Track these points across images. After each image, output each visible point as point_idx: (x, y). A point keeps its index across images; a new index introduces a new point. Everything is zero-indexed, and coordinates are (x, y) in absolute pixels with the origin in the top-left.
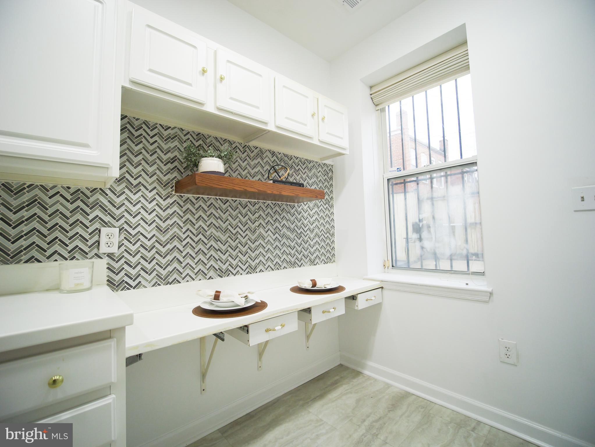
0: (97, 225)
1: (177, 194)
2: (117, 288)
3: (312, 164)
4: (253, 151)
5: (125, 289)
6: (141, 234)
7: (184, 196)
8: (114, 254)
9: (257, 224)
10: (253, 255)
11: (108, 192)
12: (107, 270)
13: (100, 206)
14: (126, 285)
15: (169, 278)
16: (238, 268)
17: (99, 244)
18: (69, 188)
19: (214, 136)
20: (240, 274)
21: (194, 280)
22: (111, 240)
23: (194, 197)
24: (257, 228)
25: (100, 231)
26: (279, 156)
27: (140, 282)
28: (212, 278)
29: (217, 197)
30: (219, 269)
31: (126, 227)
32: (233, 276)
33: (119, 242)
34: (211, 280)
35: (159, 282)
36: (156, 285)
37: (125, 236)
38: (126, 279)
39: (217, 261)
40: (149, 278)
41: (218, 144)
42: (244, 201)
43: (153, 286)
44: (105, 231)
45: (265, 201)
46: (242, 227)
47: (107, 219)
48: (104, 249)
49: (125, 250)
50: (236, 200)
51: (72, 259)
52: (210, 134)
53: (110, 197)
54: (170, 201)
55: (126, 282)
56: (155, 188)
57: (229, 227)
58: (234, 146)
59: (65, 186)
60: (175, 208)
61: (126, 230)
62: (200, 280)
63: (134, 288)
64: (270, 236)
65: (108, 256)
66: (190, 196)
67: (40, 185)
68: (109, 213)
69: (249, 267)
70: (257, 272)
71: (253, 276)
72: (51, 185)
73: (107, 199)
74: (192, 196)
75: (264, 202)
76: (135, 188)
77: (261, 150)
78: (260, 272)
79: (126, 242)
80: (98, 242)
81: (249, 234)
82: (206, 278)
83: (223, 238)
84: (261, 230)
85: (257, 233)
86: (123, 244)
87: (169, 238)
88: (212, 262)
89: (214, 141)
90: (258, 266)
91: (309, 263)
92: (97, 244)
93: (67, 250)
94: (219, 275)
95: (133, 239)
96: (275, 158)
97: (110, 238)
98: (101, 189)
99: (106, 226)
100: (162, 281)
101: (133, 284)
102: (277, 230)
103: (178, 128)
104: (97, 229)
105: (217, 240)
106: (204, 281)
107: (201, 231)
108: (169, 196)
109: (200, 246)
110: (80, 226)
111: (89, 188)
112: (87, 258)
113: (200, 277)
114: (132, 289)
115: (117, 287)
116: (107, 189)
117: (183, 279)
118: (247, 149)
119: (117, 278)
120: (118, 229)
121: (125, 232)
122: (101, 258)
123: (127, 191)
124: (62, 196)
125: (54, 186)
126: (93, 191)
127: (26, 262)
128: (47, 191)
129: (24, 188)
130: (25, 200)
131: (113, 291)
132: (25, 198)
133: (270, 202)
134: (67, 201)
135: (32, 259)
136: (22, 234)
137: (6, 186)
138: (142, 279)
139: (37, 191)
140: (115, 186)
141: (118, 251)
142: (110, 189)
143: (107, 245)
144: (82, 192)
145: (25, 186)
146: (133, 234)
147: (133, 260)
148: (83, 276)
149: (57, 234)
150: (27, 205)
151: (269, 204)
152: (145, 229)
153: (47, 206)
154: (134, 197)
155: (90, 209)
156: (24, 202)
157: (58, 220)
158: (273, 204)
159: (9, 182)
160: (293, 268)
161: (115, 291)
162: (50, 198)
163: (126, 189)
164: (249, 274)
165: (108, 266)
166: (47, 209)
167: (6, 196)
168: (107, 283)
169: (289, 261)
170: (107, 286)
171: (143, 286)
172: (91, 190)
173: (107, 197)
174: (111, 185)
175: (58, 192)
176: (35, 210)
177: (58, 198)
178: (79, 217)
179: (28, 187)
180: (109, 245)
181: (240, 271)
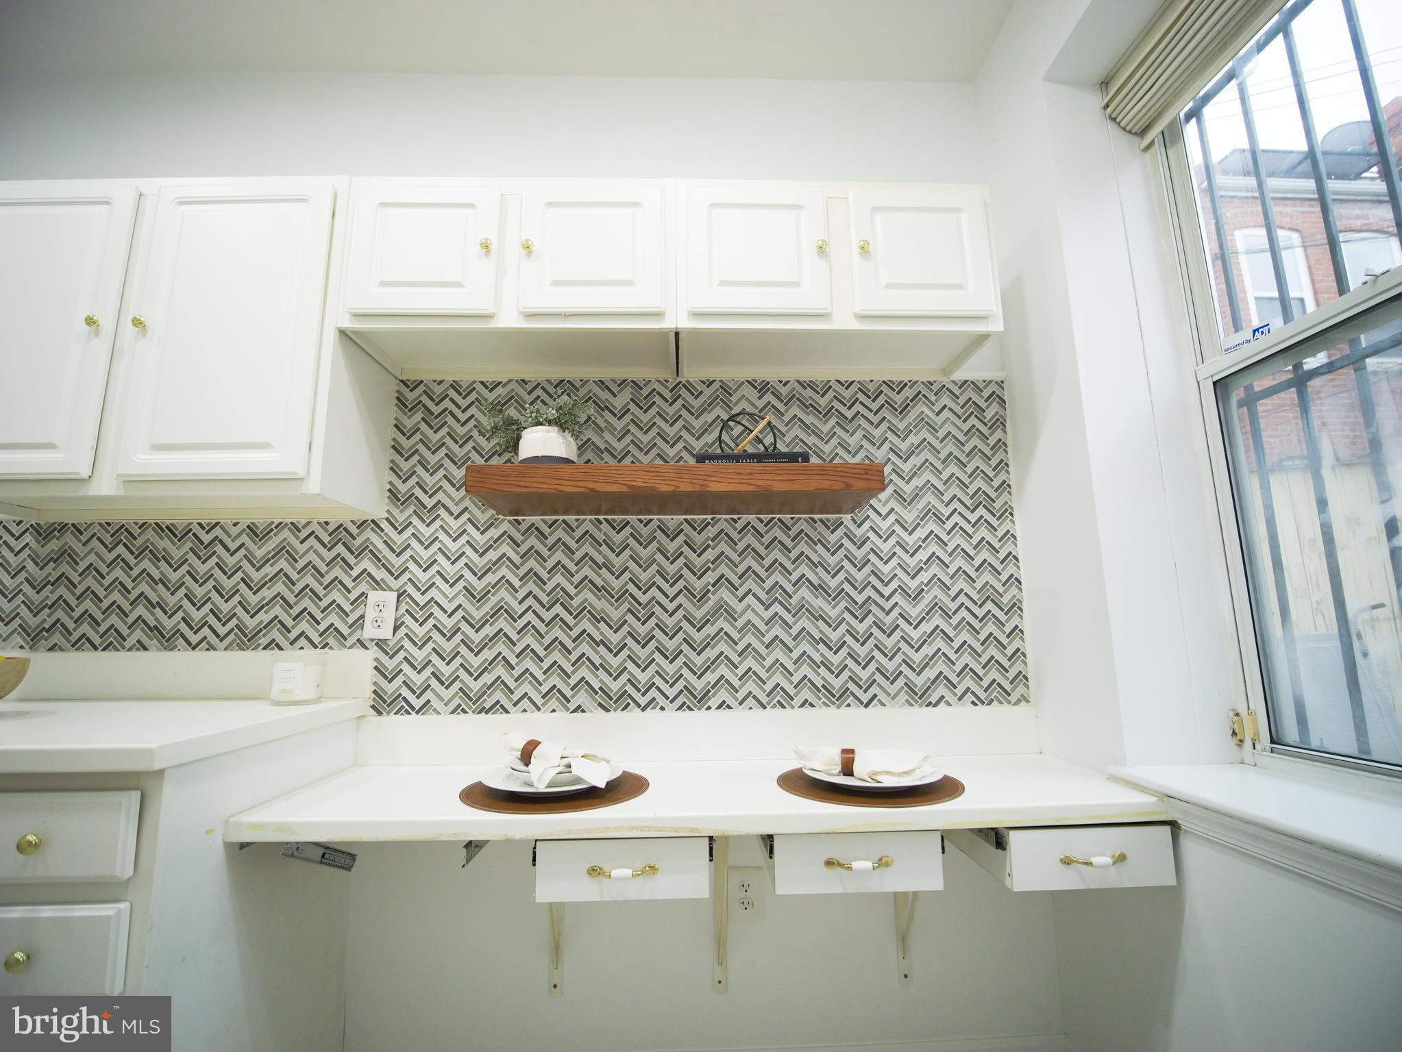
0: (363, 587)
1: (508, 518)
2: (388, 709)
3: (908, 393)
4: (702, 392)
5: (403, 712)
6: (436, 602)
7: (523, 520)
8: (387, 641)
9: (711, 577)
10: (699, 660)
11: (384, 525)
12: (375, 672)
13: (371, 552)
14: (404, 704)
15: (485, 701)
16: (653, 693)
17: (363, 621)
18: (326, 524)
19: (597, 380)
20: (659, 707)
21: (539, 709)
22: (382, 614)
23: (544, 521)
24: (710, 587)
25: (366, 597)
26: (784, 391)
27: (429, 701)
28: (583, 711)
29: (601, 517)
30: (601, 688)
31: (410, 589)
32: (638, 710)
33: (396, 620)
34: (579, 715)
35: (464, 706)
36: (460, 710)
37: (407, 608)
38: (405, 692)
39: (598, 669)
40: (446, 694)
41: (604, 395)
42: (673, 520)
43: (454, 712)
44: (374, 596)
45: (735, 517)
46: (665, 586)
47: (380, 574)
48: (369, 632)
49: (407, 635)
50: (651, 520)
51: (323, 648)
52: (585, 377)
53: (387, 535)
54: (494, 533)
55: (404, 698)
56: (466, 509)
57: (631, 587)
58: (645, 392)
60: (505, 548)
61: (409, 595)
62: (554, 711)
63: (418, 713)
64: (752, 611)
65: (377, 644)
66: (535, 519)
68: (383, 565)
69: (685, 692)
70: (709, 708)
71: (698, 716)
73: (381, 537)
74: (541, 519)
75: (732, 519)
76: (429, 514)
77: (724, 388)
78: (719, 707)
79: (408, 620)
80: (362, 617)
81: (686, 604)
82: (567, 709)
83: (615, 614)
84: (724, 593)
85: (711, 603)
86: (403, 623)
87: (488, 612)
88: (584, 672)
89: (596, 390)
90: (712, 691)
92: (361, 621)
93: (317, 631)
94: (600, 705)
95: (421, 613)
96: (768, 397)
97: (380, 611)
98: (373, 521)
99: (377, 588)
100: (471, 704)
101: (417, 704)
102: (778, 594)
103: (517, 381)
104: (363, 593)
105: (597, 619)
106: (561, 715)
107: (560, 598)
108: (492, 524)
109: (557, 632)
110: (339, 590)
111: (355, 520)
112: (346, 647)
113: (554, 703)
114: (414, 714)
115: (388, 705)
116: (384, 520)
117: (515, 705)
118: (684, 392)
119: (390, 688)
120: (395, 594)
121: (408, 600)
122: (367, 648)
123: (415, 521)
124: (317, 537)
125: (308, 523)
126: (362, 525)
127: (265, 648)
128: (299, 531)
129: (272, 530)
130: (271, 548)
131: (380, 713)
132: (271, 545)
133: (751, 518)
134: (324, 546)
135: (273, 645)
136: (264, 603)
137: (252, 529)
138: (432, 694)
139: (286, 533)
140: (396, 512)
141: (394, 635)
142: (387, 519)
143: (376, 625)
144: (345, 529)
145: (273, 526)
146: (422, 604)
147: (419, 655)
148: (294, 678)
149: (306, 603)
150: (273, 557)
151: (749, 523)
152: (444, 594)
153: (297, 557)
154: (426, 532)
155: (356, 558)
156: (269, 552)
157: (309, 579)
158: (762, 521)
159: (256, 521)
160: (839, 707)
161: (385, 714)
162: (302, 542)
163: (415, 516)
164: (684, 710)
165: (375, 664)
166: (296, 561)
167: (249, 543)
168: (373, 696)
169: (823, 686)
170: (372, 703)
171: (435, 710)
172: (359, 523)
173: (382, 534)
174: (388, 511)
175: (313, 532)
176: (282, 564)
177: (312, 541)
178: (337, 572)
179: (276, 527)
180: (378, 623)
181: (660, 699)
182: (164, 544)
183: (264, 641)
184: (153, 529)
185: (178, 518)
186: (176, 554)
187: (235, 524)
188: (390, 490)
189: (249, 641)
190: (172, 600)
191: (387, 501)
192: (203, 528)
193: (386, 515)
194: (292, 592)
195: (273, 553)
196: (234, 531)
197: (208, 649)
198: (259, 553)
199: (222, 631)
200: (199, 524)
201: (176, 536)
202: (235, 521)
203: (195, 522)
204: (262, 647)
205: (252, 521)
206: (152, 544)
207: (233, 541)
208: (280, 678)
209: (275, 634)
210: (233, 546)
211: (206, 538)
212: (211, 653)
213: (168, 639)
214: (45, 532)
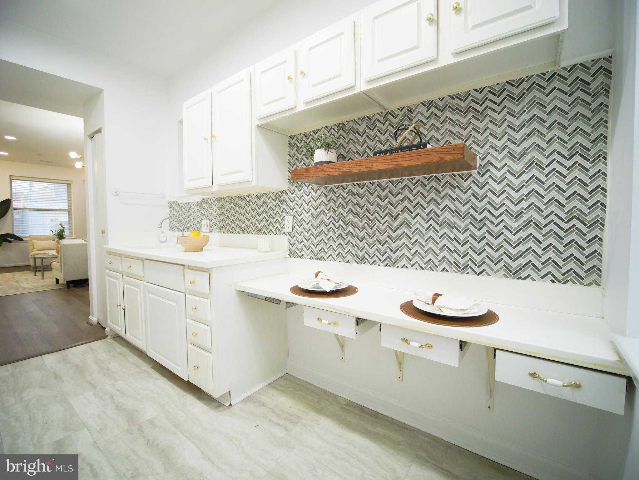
0: (284, 214)
1: (323, 186)
4: (397, 115)
5: (296, 257)
6: (303, 219)
7: (328, 187)
8: (291, 233)
9: (400, 208)
10: (394, 246)
11: (288, 192)
12: (288, 243)
13: (285, 202)
14: (296, 254)
16: (375, 258)
18: (273, 193)
19: (353, 120)
20: (377, 264)
21: (335, 260)
22: (289, 224)
23: (334, 186)
24: (400, 212)
25: (285, 218)
27: (303, 254)
28: (350, 263)
29: (355, 183)
30: (356, 254)
31: (296, 215)
32: (369, 265)
33: (293, 226)
34: (348, 264)
35: (312, 257)
37: (296, 221)
38: (297, 251)
39: (355, 247)
40: (308, 252)
41: (356, 126)
42: (384, 181)
43: (310, 259)
44: (287, 217)
45: (412, 177)
46: (380, 212)
47: (288, 210)
48: (286, 229)
49: (296, 231)
50: (375, 182)
51: (276, 234)
54: (319, 192)
57: (367, 213)
58: (373, 120)
60: (323, 198)
62: (340, 261)
64: (419, 224)
65: (288, 234)
66: (331, 186)
68: (289, 206)
69: (388, 259)
70: (398, 267)
71: (392, 270)
75: (411, 179)
76: (299, 187)
77: (408, 109)
78: (402, 267)
80: (284, 224)
81: (389, 220)
82: (344, 261)
83: (361, 224)
84: (406, 215)
85: (400, 220)
86: (295, 227)
88: (350, 247)
89: (353, 125)
90: (400, 260)
91: (502, 272)
92: (284, 226)
93: (274, 229)
94: (355, 261)
95: (299, 223)
96: (432, 109)
97: (289, 222)
98: (285, 191)
99: (288, 214)
102: (433, 216)
104: (284, 216)
105: (355, 226)
106: (342, 263)
107: (341, 218)
108: (318, 189)
109: (340, 231)
110: (278, 215)
112: (281, 235)
113: (340, 259)
114: (299, 258)
115: (293, 255)
116: (288, 190)
117: (328, 258)
118: (389, 117)
119: (293, 249)
120: (292, 217)
121: (296, 218)
123: (296, 190)
125: (270, 193)
128: (267, 196)
131: (291, 257)
132: (262, 201)
133: (420, 177)
134: (274, 200)
135: (264, 233)
136: (262, 220)
137: (257, 196)
138: (304, 252)
140: (291, 187)
141: (292, 231)
144: (278, 194)
145: (262, 195)
146: (299, 220)
147: (300, 238)
148: (262, 244)
149: (271, 220)
150: (262, 205)
151: (419, 180)
152: (305, 216)
154: (299, 194)
155: (281, 204)
156: (261, 203)
157: (271, 212)
158: (425, 178)
159: (258, 193)
160: (462, 273)
162: (268, 200)
163: (296, 188)
164: (387, 267)
165: (288, 240)
166: (268, 206)
168: (289, 251)
169: (454, 262)
170: (289, 253)
171: (305, 257)
172: (281, 192)
173: (288, 195)
174: (288, 187)
175: (271, 196)
176: (265, 207)
177: (271, 199)
178: (277, 209)
180: (289, 227)
181: (378, 260)
184: (238, 197)
186: (243, 205)
187: (253, 195)
188: (289, 179)
189: (259, 232)
191: (288, 183)
192: (247, 196)
194: (267, 216)
198: (259, 204)
199: (254, 228)
201: (242, 199)
203: (245, 195)
207: (253, 200)
209: (265, 230)
210: (254, 202)
211: (248, 200)
212: (252, 235)
213: (243, 230)
214: (219, 200)
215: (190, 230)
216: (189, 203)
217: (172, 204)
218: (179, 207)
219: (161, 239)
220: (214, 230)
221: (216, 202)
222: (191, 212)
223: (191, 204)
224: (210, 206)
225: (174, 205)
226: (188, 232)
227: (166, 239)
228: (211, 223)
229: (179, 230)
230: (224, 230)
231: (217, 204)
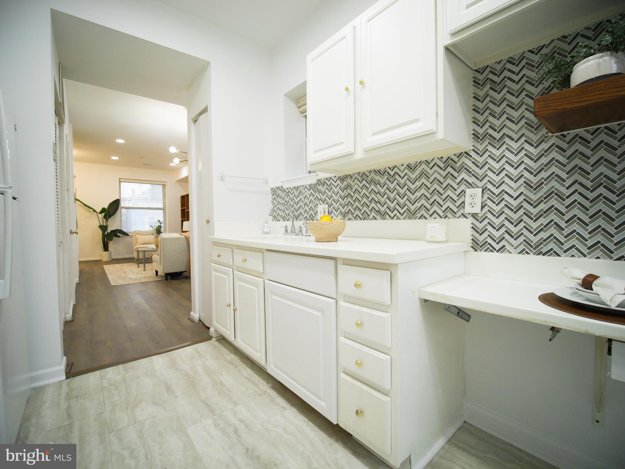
0: (463, 187)
1: (556, 134)
2: (480, 249)
5: (489, 250)
6: (506, 192)
7: (568, 134)
8: (478, 214)
11: (472, 154)
12: (472, 230)
13: (466, 169)
14: (489, 246)
15: (542, 248)
17: (464, 204)
18: (442, 158)
21: (585, 256)
22: (474, 200)
23: (586, 131)
25: (465, 192)
27: (504, 246)
31: (490, 186)
33: (482, 203)
34: (623, 262)
35: (527, 250)
36: (524, 252)
37: (488, 196)
38: (489, 240)
43: (520, 253)
44: (469, 191)
47: (471, 180)
48: (468, 209)
49: (489, 211)
51: (445, 218)
53: (474, 158)
54: (544, 146)
55: (489, 244)
56: (523, 135)
59: (439, 157)
60: (554, 154)
61: (489, 189)
63: (498, 251)
65: (472, 216)
66: (579, 131)
67: (425, 161)
68: (473, 175)
72: (431, 159)
73: (471, 160)
74: (584, 130)
76: (497, 142)
79: (489, 203)
80: (464, 202)
82: (611, 258)
86: (486, 204)
87: (542, 195)
92: (463, 204)
93: (442, 210)
95: (497, 199)
97: (473, 199)
98: (466, 153)
99: (470, 187)
100: (532, 249)
104: (463, 190)
106: (606, 261)
108: (543, 140)
109: (601, 206)
110: (450, 190)
111: (456, 153)
112: (456, 217)
113: (598, 253)
114: (495, 252)
115: (480, 247)
116: (472, 151)
117: (565, 252)
119: (481, 238)
120: (481, 189)
121: (488, 192)
122: (467, 218)
123: (490, 148)
124: (438, 165)
125: (433, 159)
126: (460, 156)
127: (419, 218)
128: (429, 164)
129: (417, 165)
130: (417, 174)
131: (476, 250)
132: (417, 172)
134: (441, 169)
135: (422, 217)
136: (417, 198)
137: (409, 166)
138: (506, 242)
139: (424, 166)
140: (478, 145)
141: (481, 211)
142: (473, 150)
143: (471, 206)
144: (451, 159)
145: (418, 164)
146: (497, 194)
147: (497, 222)
148: (435, 231)
149: (435, 197)
150: (419, 178)
152: (510, 186)
153: (429, 176)
154: (497, 153)
155: (458, 173)
156: (417, 175)
157: (436, 186)
159: (410, 162)
161: (479, 251)
162: (431, 169)
163: (489, 145)
165: (472, 226)
166: (429, 178)
167: (409, 173)
168: (472, 241)
170: (472, 245)
171: (508, 251)
172: (458, 155)
173: (471, 158)
174: (473, 146)
175: (436, 163)
176: (423, 180)
177: (436, 168)
178: (449, 181)
179: (419, 164)
180: (473, 205)
182: (378, 178)
183: (419, 215)
184: (374, 172)
185: (381, 167)
186: (382, 181)
187: (402, 165)
188: (474, 134)
189: (412, 215)
190: (383, 200)
191: (473, 140)
192: (390, 169)
193: (473, 148)
194: (429, 193)
195: (419, 176)
196: (402, 168)
197: (397, 219)
198: (413, 177)
199: (402, 211)
200: (389, 168)
201: (381, 174)
202: (402, 164)
203: (387, 167)
204: (418, 218)
205: (409, 163)
206: (374, 178)
207: (402, 173)
208: (430, 231)
209: (423, 212)
210: (402, 175)
211: (392, 173)
212: (399, 220)
213: (383, 215)
214: (342, 179)
215: (299, 219)
216: (298, 187)
217: (276, 190)
218: (285, 193)
219: (265, 230)
220: (334, 217)
221: (338, 182)
222: (301, 197)
223: (301, 188)
224: (329, 188)
225: (279, 192)
226: (296, 221)
227: (270, 231)
228: (330, 209)
229: (284, 219)
230: (350, 216)
231: (340, 184)
